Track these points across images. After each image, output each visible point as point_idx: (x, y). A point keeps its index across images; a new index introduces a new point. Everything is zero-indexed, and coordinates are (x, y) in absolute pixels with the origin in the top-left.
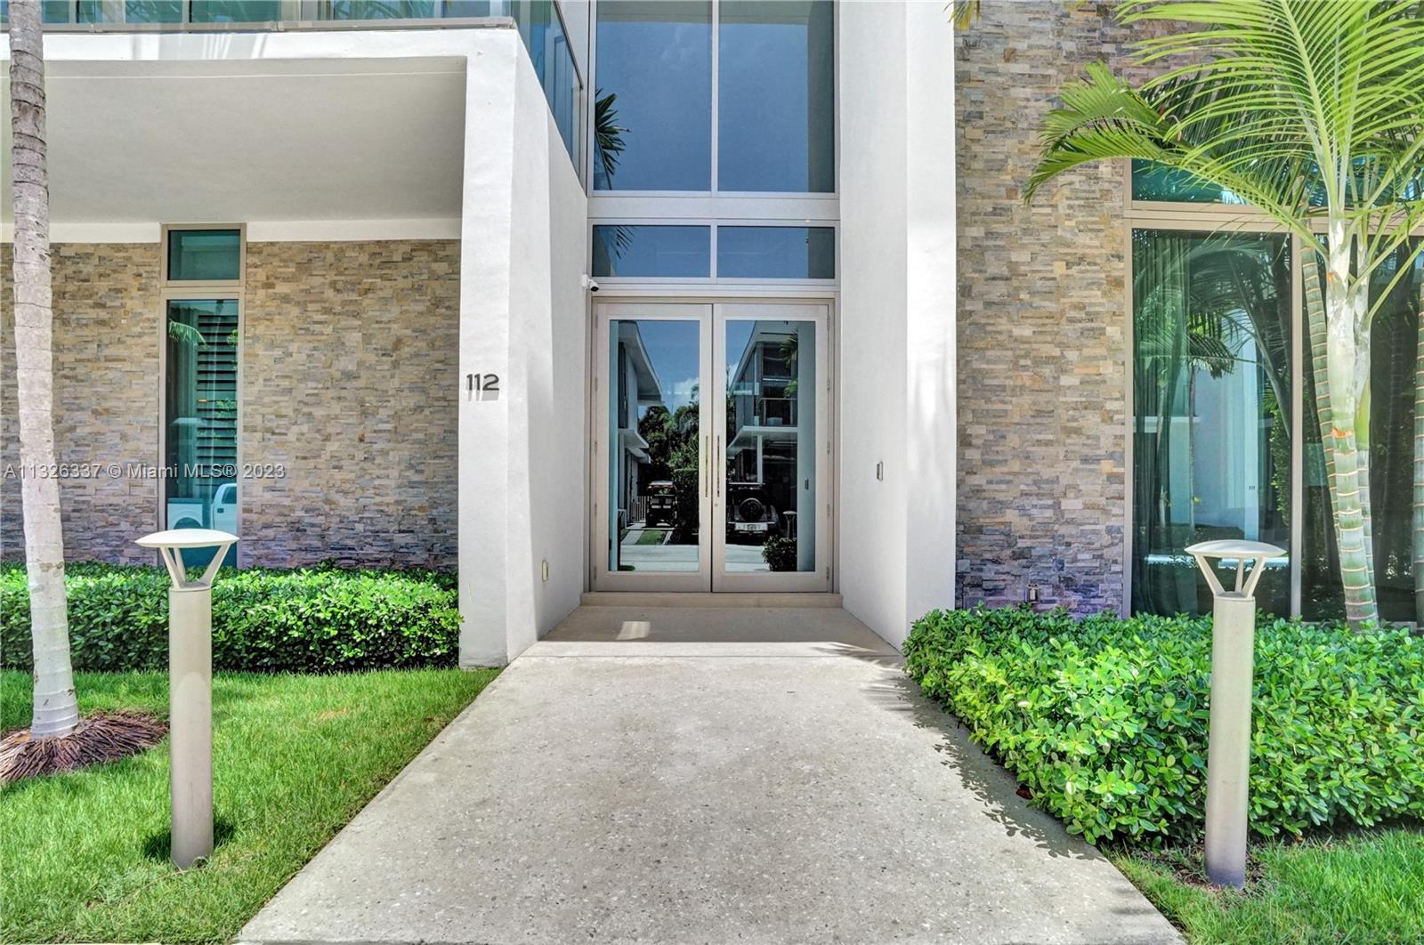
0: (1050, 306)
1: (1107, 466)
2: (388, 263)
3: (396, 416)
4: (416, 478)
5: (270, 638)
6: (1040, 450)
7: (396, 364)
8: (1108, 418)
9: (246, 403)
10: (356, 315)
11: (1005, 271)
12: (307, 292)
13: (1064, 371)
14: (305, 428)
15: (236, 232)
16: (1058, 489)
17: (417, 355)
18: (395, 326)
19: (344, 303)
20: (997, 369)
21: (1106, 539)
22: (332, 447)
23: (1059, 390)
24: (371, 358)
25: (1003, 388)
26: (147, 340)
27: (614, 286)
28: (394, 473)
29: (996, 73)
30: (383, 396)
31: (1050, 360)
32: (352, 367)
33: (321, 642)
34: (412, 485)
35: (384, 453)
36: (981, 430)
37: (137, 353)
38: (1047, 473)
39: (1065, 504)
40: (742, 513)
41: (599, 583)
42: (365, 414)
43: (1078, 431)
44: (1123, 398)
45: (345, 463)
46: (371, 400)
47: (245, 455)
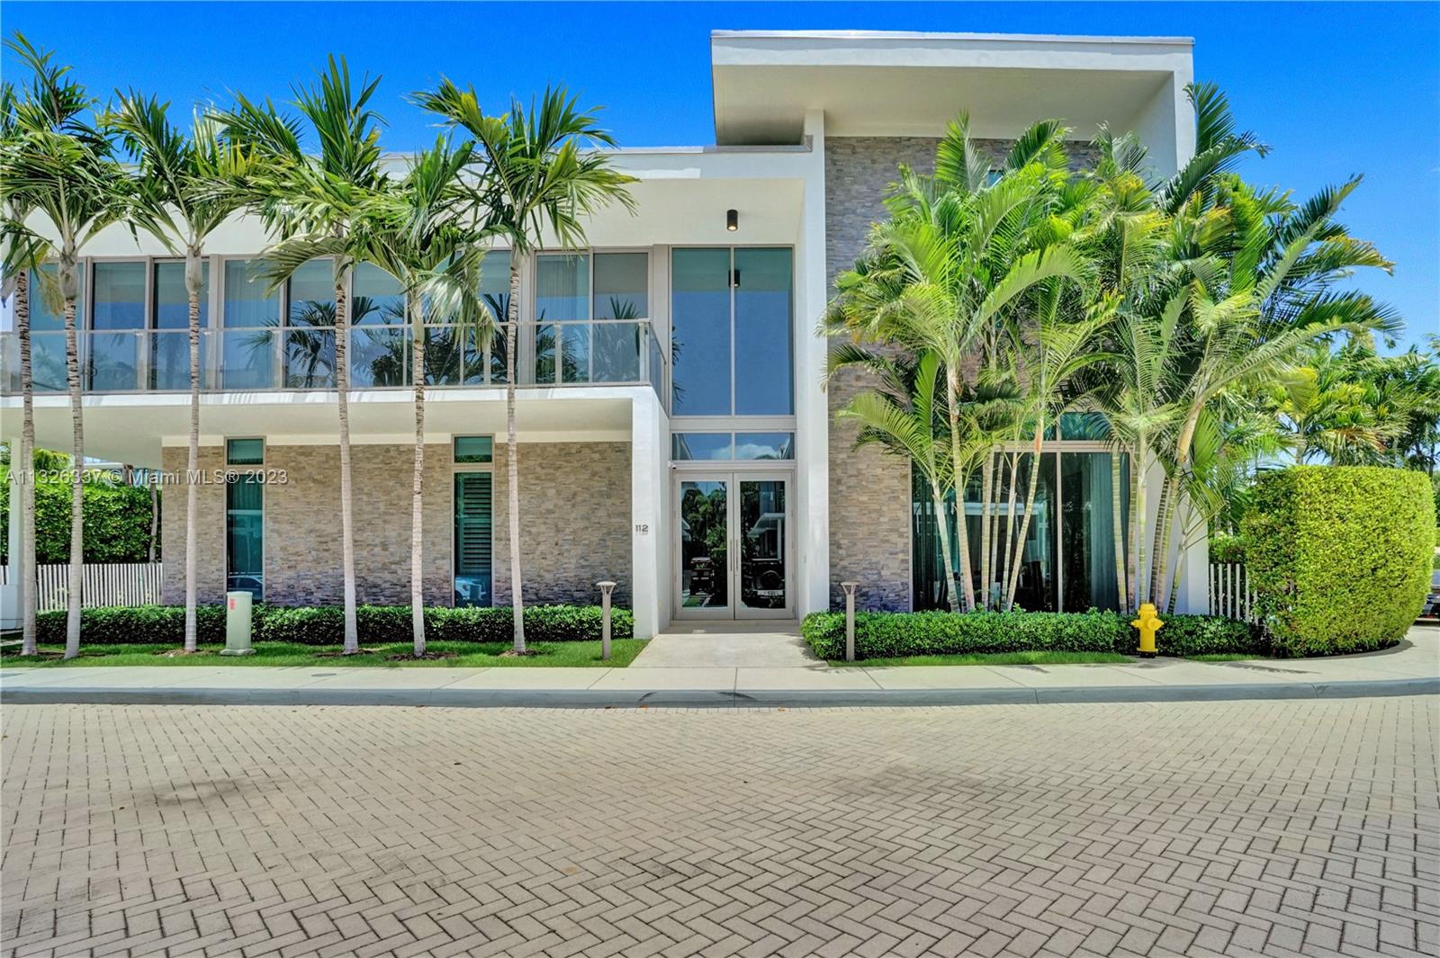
0: (876, 487)
1: (901, 556)
2: (569, 454)
3: (574, 532)
4: (585, 563)
5: (561, 629)
6: (872, 549)
7: (574, 506)
8: (901, 535)
9: (496, 526)
10: (553, 480)
11: (856, 473)
12: (527, 468)
13: (881, 516)
14: (527, 539)
15: (490, 437)
16: (880, 567)
17: (584, 501)
18: (573, 486)
19: (546, 475)
20: (852, 514)
21: (901, 587)
22: (542, 548)
23: (880, 523)
24: (561, 502)
25: (855, 523)
26: (444, 493)
27: (684, 465)
28: (574, 561)
29: (852, 386)
30: (567, 522)
31: (875, 510)
32: (551, 507)
33: (582, 630)
34: (583, 567)
35: (568, 551)
36: (846, 541)
37: (440, 500)
38: (874, 560)
39: (883, 573)
40: (762, 583)
41: (677, 616)
42: (558, 531)
43: (888, 541)
44: (907, 526)
45: (549, 557)
46: (561, 524)
47: (496, 553)
